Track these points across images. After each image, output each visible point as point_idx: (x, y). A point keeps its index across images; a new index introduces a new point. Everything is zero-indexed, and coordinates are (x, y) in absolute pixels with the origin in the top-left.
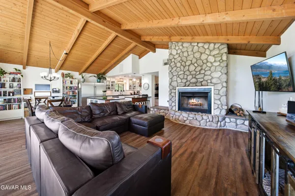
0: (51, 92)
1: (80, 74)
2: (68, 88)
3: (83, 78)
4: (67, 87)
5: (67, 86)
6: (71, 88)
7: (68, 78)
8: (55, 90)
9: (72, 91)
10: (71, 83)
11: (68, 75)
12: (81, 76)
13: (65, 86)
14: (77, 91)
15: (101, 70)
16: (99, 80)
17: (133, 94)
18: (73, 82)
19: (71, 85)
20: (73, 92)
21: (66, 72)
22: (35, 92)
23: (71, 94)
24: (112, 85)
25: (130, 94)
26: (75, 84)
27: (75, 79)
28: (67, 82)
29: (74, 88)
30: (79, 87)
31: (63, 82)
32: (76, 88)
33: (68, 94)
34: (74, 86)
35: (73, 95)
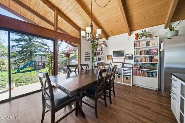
0: (124, 58)
2: (143, 52)
4: (141, 52)
5: (141, 50)
6: (147, 53)
7: (144, 38)
8: (127, 56)
9: (150, 57)
10: (148, 44)
13: (139, 51)
18: (151, 43)
19: (148, 49)
21: (139, 32)
22: (113, 58)
23: (148, 61)
26: (154, 46)
27: (156, 36)
28: (140, 44)
29: (153, 52)
30: (161, 50)
31: (135, 46)
32: (156, 51)
33: (142, 61)
34: (151, 49)
35: (151, 62)
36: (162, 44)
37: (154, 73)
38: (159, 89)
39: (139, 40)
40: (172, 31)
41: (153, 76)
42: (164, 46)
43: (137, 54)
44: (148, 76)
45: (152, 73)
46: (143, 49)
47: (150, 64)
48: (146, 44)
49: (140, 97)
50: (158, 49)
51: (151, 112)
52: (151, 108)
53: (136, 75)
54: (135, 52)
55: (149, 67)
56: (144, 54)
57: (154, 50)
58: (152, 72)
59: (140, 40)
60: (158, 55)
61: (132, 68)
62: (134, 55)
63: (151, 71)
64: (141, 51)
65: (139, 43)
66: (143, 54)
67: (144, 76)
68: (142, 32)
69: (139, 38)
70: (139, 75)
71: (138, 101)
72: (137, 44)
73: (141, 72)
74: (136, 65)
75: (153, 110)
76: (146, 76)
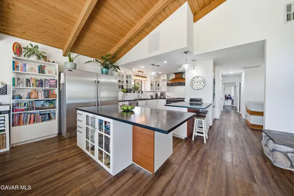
1: (65, 55)
2: (33, 82)
3: (71, 60)
5: (28, 77)
6: (41, 83)
7: (34, 58)
9: (45, 91)
10: (41, 70)
11: (32, 52)
12: (67, 58)
13: (24, 78)
14: (57, 91)
15: (110, 47)
16: (104, 70)
17: (154, 97)
18: (46, 69)
19: (41, 77)
20: (47, 93)
23: (41, 96)
24: (127, 81)
25: (150, 98)
26: (51, 75)
27: (54, 62)
28: (28, 67)
29: (49, 84)
30: (62, 82)
31: (15, 67)
32: (55, 83)
33: (31, 97)
34: (48, 78)
35: (47, 99)
36: (62, 75)
37: (51, 114)
38: (60, 133)
39: (22, 57)
40: (71, 63)
41: (50, 118)
42: (65, 78)
43: (21, 85)
44: (42, 121)
45: (49, 114)
46: (33, 77)
47: (46, 101)
48: (39, 70)
49: (37, 157)
50: (57, 81)
51: (60, 163)
52: (58, 159)
53: (19, 124)
54: (14, 79)
55: (43, 105)
56: (35, 86)
57: (51, 81)
58: (49, 112)
59: (26, 58)
60: (57, 89)
61: (9, 112)
62: (14, 85)
63: (47, 111)
64: (29, 80)
65: (25, 65)
66: (33, 85)
67: (36, 123)
68: (30, 47)
69: (23, 54)
70: (25, 123)
71: (37, 163)
72: (20, 64)
73: (30, 116)
74: (18, 104)
75: (61, 159)
76: (39, 122)
